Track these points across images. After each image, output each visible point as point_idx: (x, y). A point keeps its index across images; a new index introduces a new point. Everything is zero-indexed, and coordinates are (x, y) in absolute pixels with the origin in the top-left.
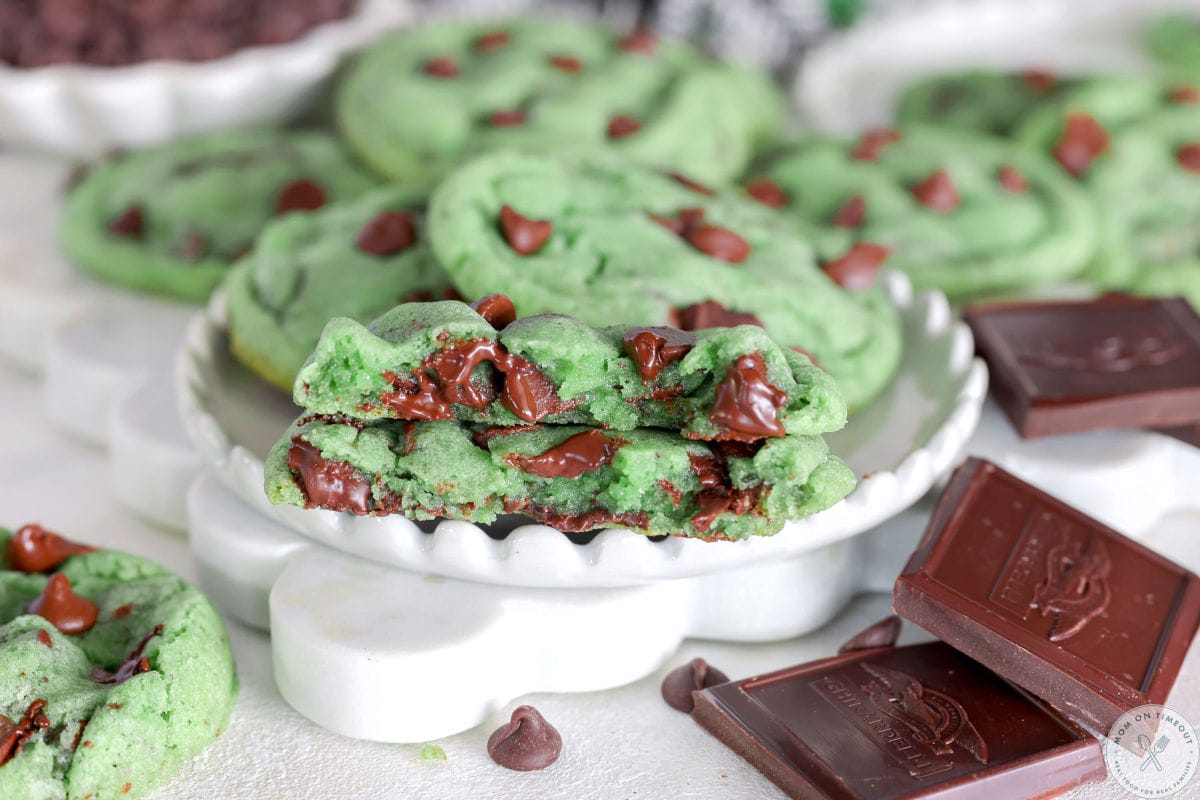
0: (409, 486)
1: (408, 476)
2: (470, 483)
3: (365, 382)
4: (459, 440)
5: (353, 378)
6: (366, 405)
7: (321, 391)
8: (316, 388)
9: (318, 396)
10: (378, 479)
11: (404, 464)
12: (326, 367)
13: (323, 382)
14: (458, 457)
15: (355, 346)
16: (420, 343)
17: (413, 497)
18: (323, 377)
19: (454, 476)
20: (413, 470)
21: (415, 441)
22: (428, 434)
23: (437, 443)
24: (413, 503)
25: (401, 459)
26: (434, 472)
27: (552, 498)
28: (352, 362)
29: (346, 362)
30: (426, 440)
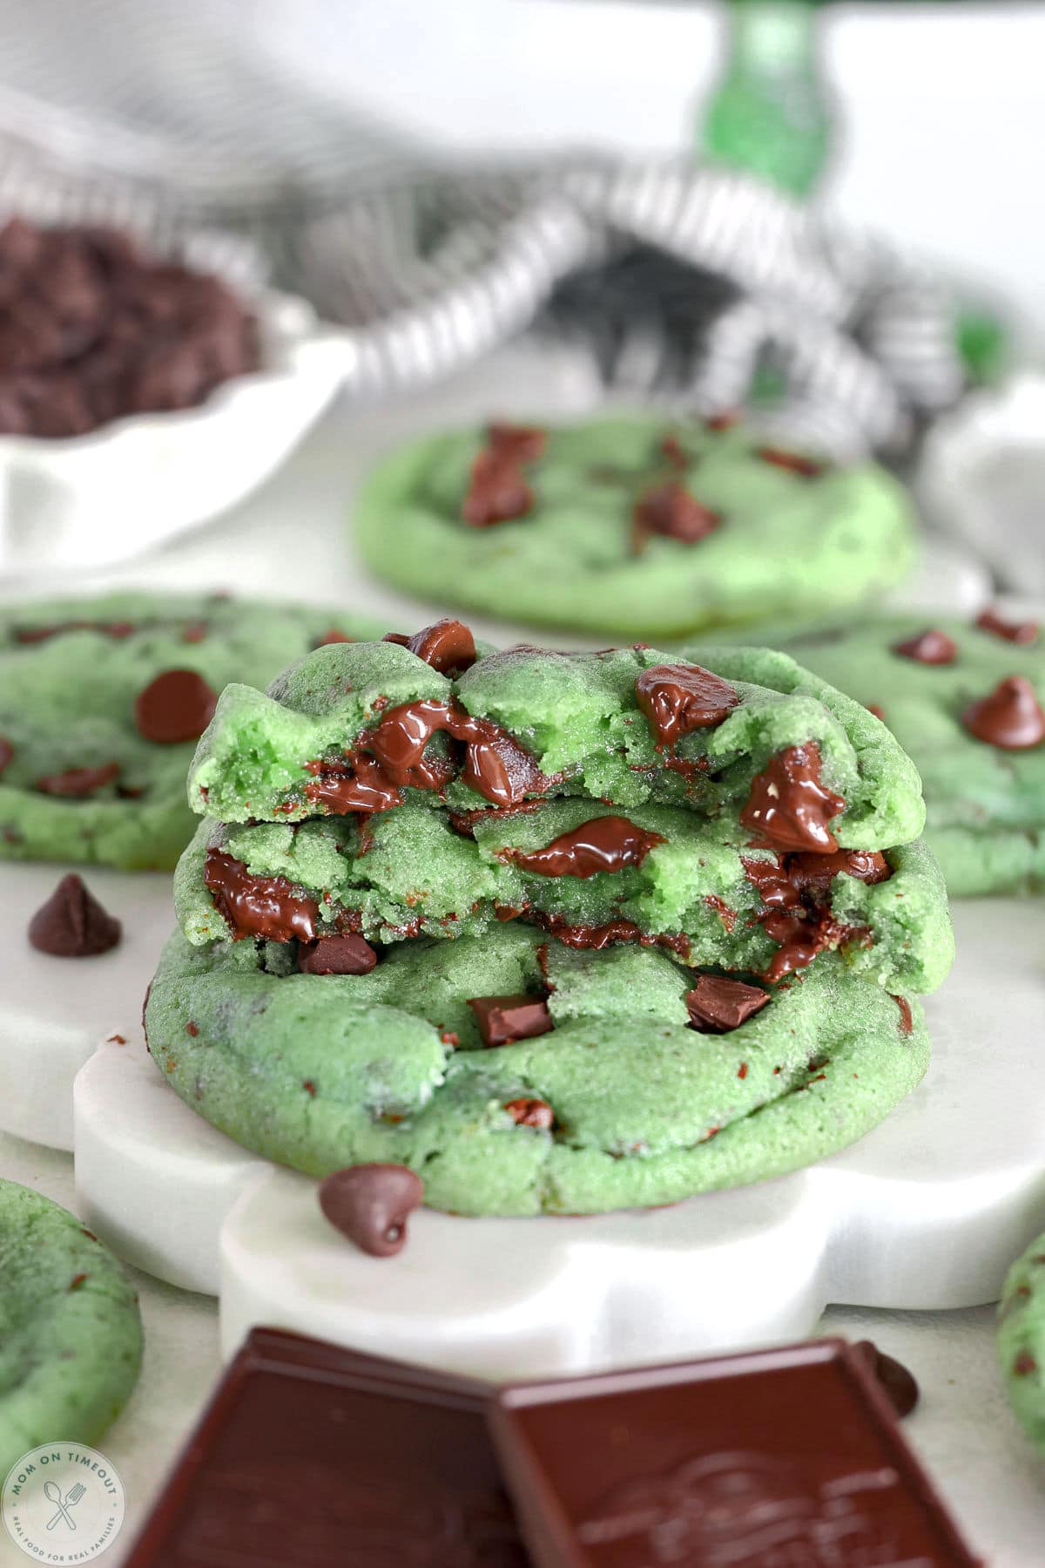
0: (368, 898)
1: (366, 885)
2: (448, 888)
3: (282, 778)
4: (431, 829)
5: (265, 775)
6: (287, 804)
7: (224, 795)
8: (218, 792)
9: (221, 802)
10: (327, 895)
11: (359, 869)
12: (227, 765)
13: (225, 784)
14: (429, 853)
15: (263, 735)
16: (349, 715)
17: (376, 913)
18: (226, 778)
19: (426, 881)
20: (373, 876)
21: (372, 837)
22: (389, 825)
23: (402, 837)
24: (376, 921)
25: (356, 863)
26: (401, 877)
27: (560, 904)
28: (261, 754)
29: (254, 754)
30: (386, 834)
